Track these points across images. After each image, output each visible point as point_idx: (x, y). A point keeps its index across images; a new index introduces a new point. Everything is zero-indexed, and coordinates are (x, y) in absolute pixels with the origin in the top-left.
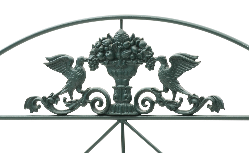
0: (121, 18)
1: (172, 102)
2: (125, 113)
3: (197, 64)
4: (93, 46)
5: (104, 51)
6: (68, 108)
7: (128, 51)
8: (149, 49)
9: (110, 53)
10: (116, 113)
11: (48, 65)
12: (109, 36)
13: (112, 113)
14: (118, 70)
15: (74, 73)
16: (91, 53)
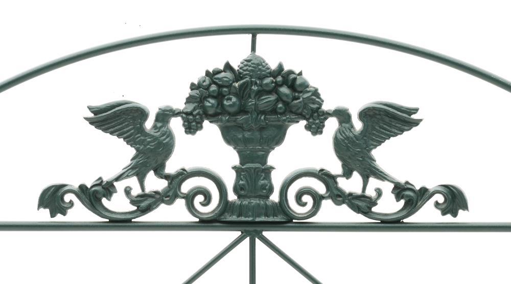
0: (254, 31)
1: (363, 197)
2: (263, 219)
3: (416, 123)
4: (193, 87)
5: (219, 97)
6: (135, 208)
7: (273, 98)
8: (316, 93)
9: (234, 99)
10: (243, 219)
11: (92, 122)
12: (228, 67)
13: (234, 218)
14: (247, 134)
15: (155, 139)
16: (189, 100)
